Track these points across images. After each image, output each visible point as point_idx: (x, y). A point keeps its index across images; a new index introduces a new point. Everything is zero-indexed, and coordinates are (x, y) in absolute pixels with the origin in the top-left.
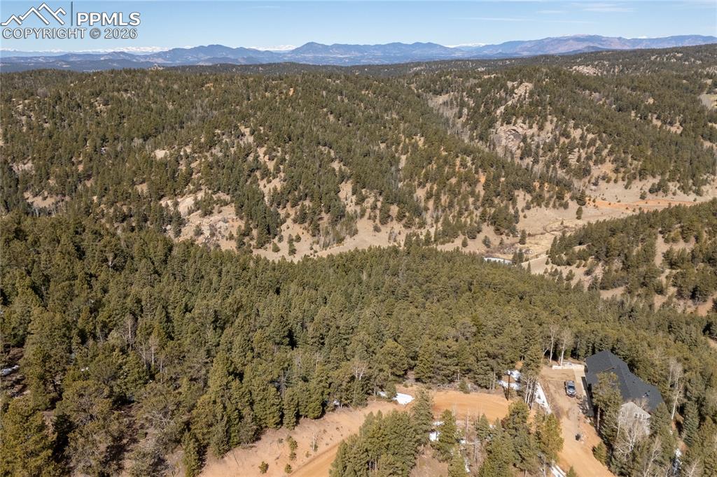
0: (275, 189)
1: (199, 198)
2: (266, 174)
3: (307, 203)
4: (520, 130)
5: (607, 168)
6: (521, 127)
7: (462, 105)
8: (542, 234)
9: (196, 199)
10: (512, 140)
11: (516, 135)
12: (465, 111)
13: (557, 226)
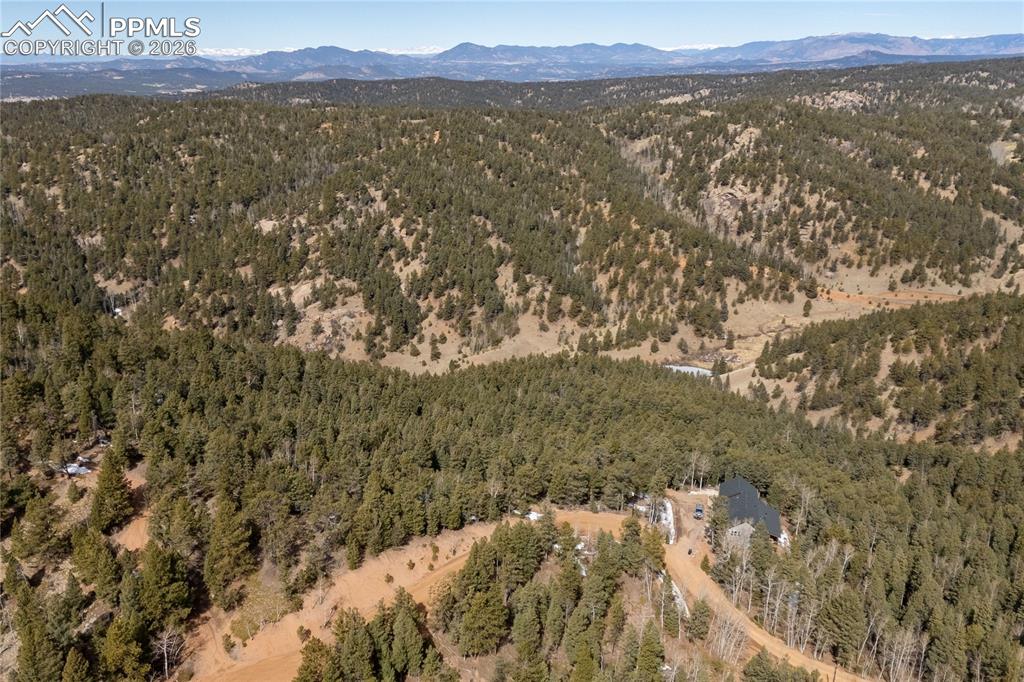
0: (414, 274)
1: (318, 286)
2: (403, 254)
3: (455, 292)
4: (739, 195)
5: (850, 248)
6: (740, 190)
7: (667, 155)
8: (756, 336)
9: (314, 287)
10: (729, 208)
11: (734, 200)
12: (670, 163)
13: (776, 325)
